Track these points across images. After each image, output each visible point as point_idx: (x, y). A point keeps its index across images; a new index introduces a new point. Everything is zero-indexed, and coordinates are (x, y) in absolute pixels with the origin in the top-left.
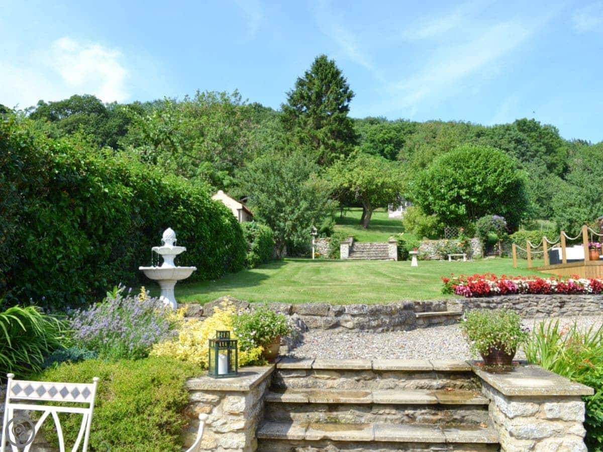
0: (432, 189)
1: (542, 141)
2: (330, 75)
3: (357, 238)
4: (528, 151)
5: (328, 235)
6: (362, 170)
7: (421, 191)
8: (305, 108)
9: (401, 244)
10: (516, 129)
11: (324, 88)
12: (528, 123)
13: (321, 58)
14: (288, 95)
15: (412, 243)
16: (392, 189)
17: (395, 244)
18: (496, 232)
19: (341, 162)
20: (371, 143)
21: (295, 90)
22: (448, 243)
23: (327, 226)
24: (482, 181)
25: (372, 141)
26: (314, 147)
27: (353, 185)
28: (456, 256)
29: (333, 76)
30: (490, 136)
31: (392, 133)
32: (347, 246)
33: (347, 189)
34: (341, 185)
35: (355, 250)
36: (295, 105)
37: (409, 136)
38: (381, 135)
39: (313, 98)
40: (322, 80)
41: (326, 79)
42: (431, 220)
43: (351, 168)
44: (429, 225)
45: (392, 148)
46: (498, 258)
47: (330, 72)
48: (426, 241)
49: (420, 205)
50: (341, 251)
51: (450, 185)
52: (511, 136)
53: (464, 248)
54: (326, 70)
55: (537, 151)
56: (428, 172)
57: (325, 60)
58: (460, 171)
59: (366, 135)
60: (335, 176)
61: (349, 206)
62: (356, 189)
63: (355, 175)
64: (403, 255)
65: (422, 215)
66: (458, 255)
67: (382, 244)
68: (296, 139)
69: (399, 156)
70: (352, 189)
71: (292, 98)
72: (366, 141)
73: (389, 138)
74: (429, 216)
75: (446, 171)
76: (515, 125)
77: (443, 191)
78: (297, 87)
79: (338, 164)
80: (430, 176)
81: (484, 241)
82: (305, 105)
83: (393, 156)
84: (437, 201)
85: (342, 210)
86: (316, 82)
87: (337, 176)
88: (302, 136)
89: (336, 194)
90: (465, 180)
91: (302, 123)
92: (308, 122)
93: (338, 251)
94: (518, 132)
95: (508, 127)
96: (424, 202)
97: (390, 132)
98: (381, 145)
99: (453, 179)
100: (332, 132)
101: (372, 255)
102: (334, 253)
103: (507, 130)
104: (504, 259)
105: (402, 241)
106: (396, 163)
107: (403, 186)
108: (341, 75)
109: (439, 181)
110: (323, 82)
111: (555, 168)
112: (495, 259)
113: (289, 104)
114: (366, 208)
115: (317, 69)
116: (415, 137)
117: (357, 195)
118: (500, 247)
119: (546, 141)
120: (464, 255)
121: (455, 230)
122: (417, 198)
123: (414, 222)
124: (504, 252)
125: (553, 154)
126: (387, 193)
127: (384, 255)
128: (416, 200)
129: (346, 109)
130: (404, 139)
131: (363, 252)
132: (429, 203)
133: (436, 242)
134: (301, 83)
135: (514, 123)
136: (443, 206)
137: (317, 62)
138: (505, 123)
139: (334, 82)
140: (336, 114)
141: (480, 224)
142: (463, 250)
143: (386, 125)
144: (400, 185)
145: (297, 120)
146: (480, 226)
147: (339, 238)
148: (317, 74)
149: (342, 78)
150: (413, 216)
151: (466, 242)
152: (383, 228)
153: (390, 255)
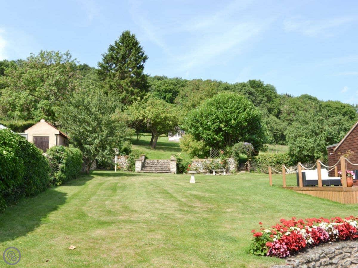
0: (201, 122)
1: (265, 93)
2: (131, 44)
3: (147, 156)
4: (256, 100)
5: (127, 154)
6: (152, 108)
7: (194, 124)
8: (114, 65)
9: (179, 161)
10: (249, 86)
11: (127, 53)
12: (256, 82)
13: (125, 33)
14: (103, 56)
15: (187, 160)
16: (172, 122)
17: (175, 161)
18: (246, 154)
19: (138, 102)
20: (158, 92)
21: (108, 53)
22: (212, 161)
23: (126, 147)
24: (236, 118)
25: (159, 91)
26: (120, 92)
27: (145, 119)
28: (218, 171)
29: (133, 45)
30: (233, 90)
31: (171, 86)
32: (140, 162)
33: (141, 121)
34: (138, 118)
35: (146, 165)
36: (107, 63)
37: (182, 88)
38: (164, 87)
39: (120, 58)
40: (126, 47)
41: (128, 46)
42: (200, 144)
43: (144, 107)
44: (199, 148)
45: (171, 95)
46: (248, 172)
47: (131, 42)
48: (197, 159)
49: (192, 134)
50: (136, 166)
51: (214, 120)
52: (246, 90)
53: (224, 165)
54: (129, 40)
55: (262, 100)
56: (198, 110)
57: (129, 34)
58: (221, 110)
59: (155, 87)
60: (134, 112)
61: (143, 132)
62: (147, 121)
63: (147, 111)
64: (181, 169)
65: (194, 140)
66: (219, 170)
67: (165, 161)
68: (108, 86)
69: (176, 101)
70: (145, 121)
71: (105, 58)
72: (155, 91)
73: (169, 90)
74: (199, 142)
75: (211, 110)
76: (248, 83)
77: (209, 124)
78: (109, 51)
79: (136, 103)
80: (200, 114)
81: (238, 160)
82: (114, 63)
83: (171, 101)
84: (205, 131)
85: (138, 135)
86: (122, 48)
87: (135, 112)
88: (112, 84)
89: (133, 124)
90: (224, 117)
91: (112, 75)
92: (116, 75)
93: (133, 166)
94: (250, 87)
95: (244, 84)
96: (195, 131)
97: (170, 85)
98: (164, 93)
99: (216, 116)
100: (132, 82)
101: (158, 169)
102: (131, 167)
103: (243, 86)
104: (252, 174)
105: (179, 159)
106: (174, 105)
107: (180, 120)
108: (139, 45)
109: (206, 116)
110: (127, 49)
111: (273, 112)
112: (245, 174)
113: (103, 63)
114: (154, 134)
115: (123, 40)
116: (186, 89)
117: (148, 125)
118: (249, 165)
119: (267, 94)
120: (224, 170)
121: (217, 152)
122: (191, 128)
123: (188, 146)
124: (252, 168)
125: (271, 102)
126: (168, 124)
127: (167, 169)
128: (190, 130)
129: (142, 67)
130: (179, 90)
131: (152, 167)
132: (199, 132)
133: (204, 160)
134: (112, 49)
135: (248, 82)
136: (209, 135)
137: (123, 35)
138: (242, 82)
139: (134, 48)
140: (135, 70)
141: (235, 148)
142: (223, 166)
143: (167, 81)
144: (178, 119)
145: (108, 74)
146: (235, 150)
147: (134, 156)
148: (123, 43)
149: (140, 46)
150: (188, 141)
151: (225, 161)
152: (166, 148)
153: (171, 169)
